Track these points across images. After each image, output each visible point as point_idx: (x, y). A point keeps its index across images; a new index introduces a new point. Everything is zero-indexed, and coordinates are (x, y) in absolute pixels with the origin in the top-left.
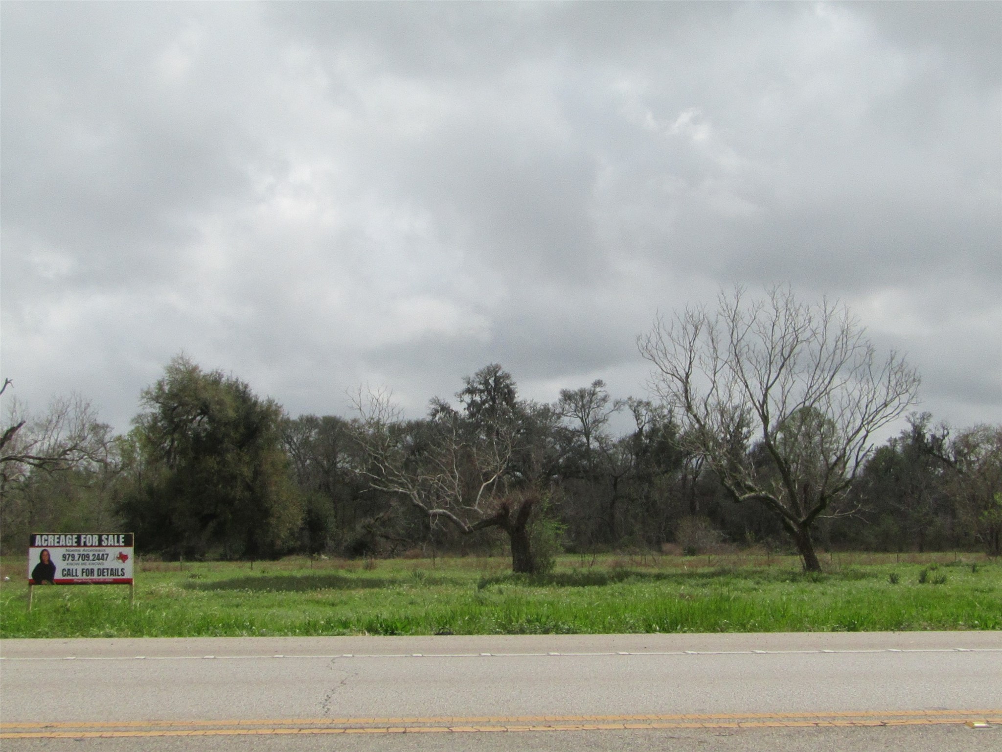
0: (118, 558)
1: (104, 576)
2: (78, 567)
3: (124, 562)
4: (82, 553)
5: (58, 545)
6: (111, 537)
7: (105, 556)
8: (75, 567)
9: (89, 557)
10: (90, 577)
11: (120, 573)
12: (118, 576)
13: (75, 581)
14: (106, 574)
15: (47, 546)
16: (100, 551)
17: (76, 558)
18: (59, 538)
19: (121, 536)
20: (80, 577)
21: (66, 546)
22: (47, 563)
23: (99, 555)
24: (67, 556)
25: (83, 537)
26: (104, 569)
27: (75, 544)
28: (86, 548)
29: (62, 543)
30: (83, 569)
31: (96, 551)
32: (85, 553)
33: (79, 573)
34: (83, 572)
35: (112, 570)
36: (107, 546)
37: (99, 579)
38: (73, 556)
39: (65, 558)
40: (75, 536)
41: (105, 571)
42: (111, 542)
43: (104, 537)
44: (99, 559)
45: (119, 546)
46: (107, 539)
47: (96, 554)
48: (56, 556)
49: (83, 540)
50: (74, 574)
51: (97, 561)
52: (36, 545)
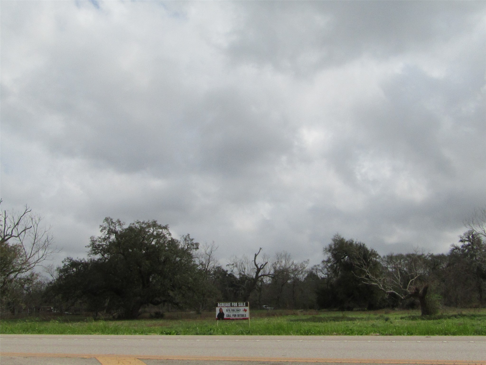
0: (244, 311)
1: (239, 317)
2: (231, 314)
3: (246, 312)
4: (232, 309)
5: (224, 306)
6: (241, 303)
7: (240, 310)
8: (230, 314)
9: (234, 310)
10: (235, 317)
11: (245, 316)
12: (244, 317)
13: (230, 318)
14: (240, 316)
15: (221, 307)
16: (238, 308)
17: (231, 310)
18: (225, 304)
19: (244, 303)
20: (232, 317)
21: (227, 307)
22: (221, 312)
23: (238, 309)
24: (228, 310)
25: (232, 303)
26: (239, 315)
27: (230, 306)
28: (233, 307)
29: (226, 306)
30: (233, 315)
31: (237, 308)
32: (233, 309)
33: (232, 316)
34: (233, 316)
35: (242, 315)
36: (240, 306)
37: (238, 318)
38: (230, 310)
39: (227, 311)
40: (230, 303)
41: (240, 315)
42: (241, 305)
43: (239, 303)
44: (238, 311)
45: (244, 307)
46: (240, 304)
47: (237, 309)
48: (224, 310)
49: (232, 305)
50: (230, 316)
51: (237, 312)
52: (218, 306)
